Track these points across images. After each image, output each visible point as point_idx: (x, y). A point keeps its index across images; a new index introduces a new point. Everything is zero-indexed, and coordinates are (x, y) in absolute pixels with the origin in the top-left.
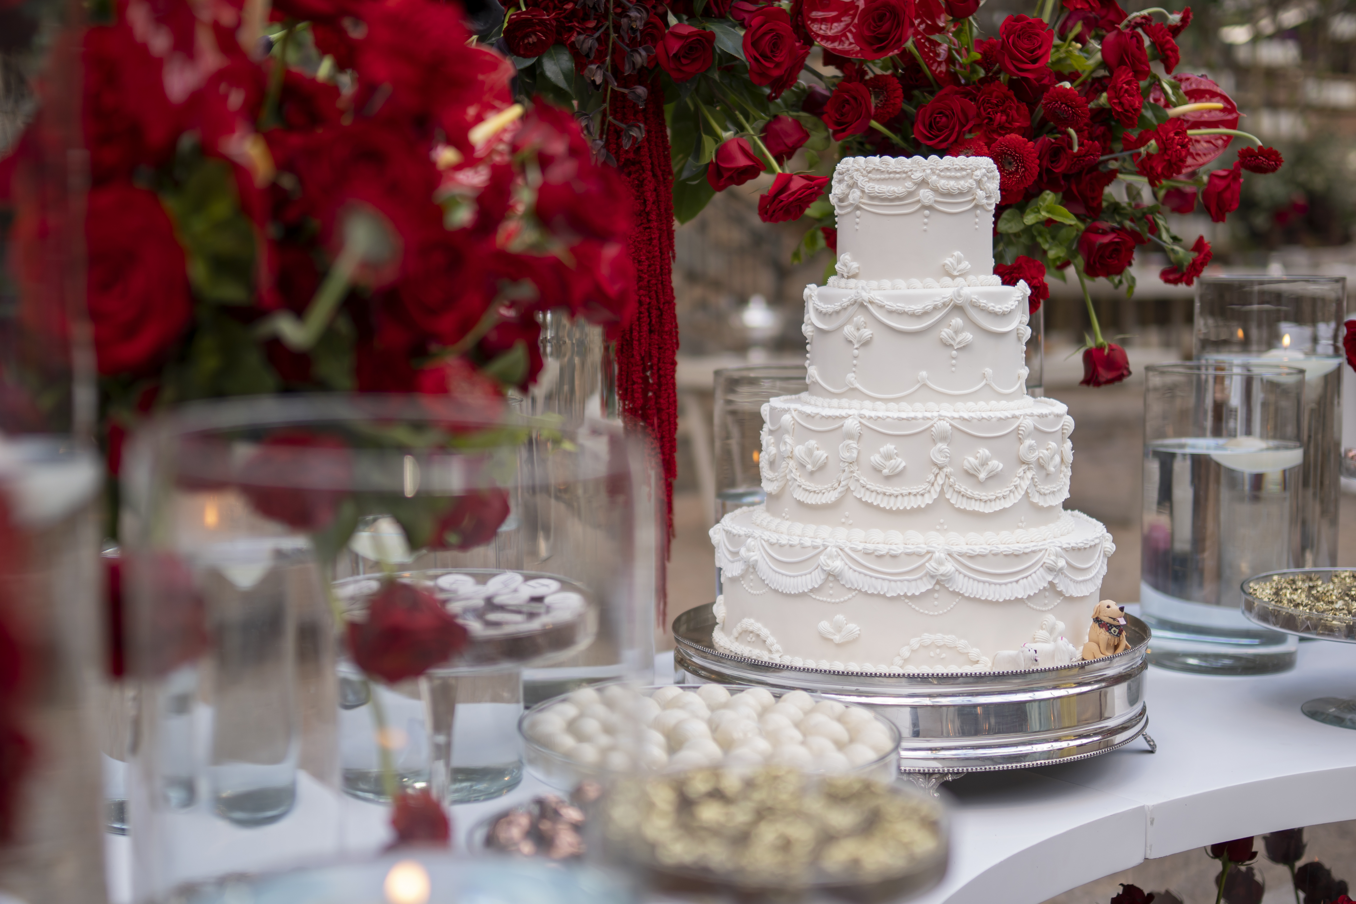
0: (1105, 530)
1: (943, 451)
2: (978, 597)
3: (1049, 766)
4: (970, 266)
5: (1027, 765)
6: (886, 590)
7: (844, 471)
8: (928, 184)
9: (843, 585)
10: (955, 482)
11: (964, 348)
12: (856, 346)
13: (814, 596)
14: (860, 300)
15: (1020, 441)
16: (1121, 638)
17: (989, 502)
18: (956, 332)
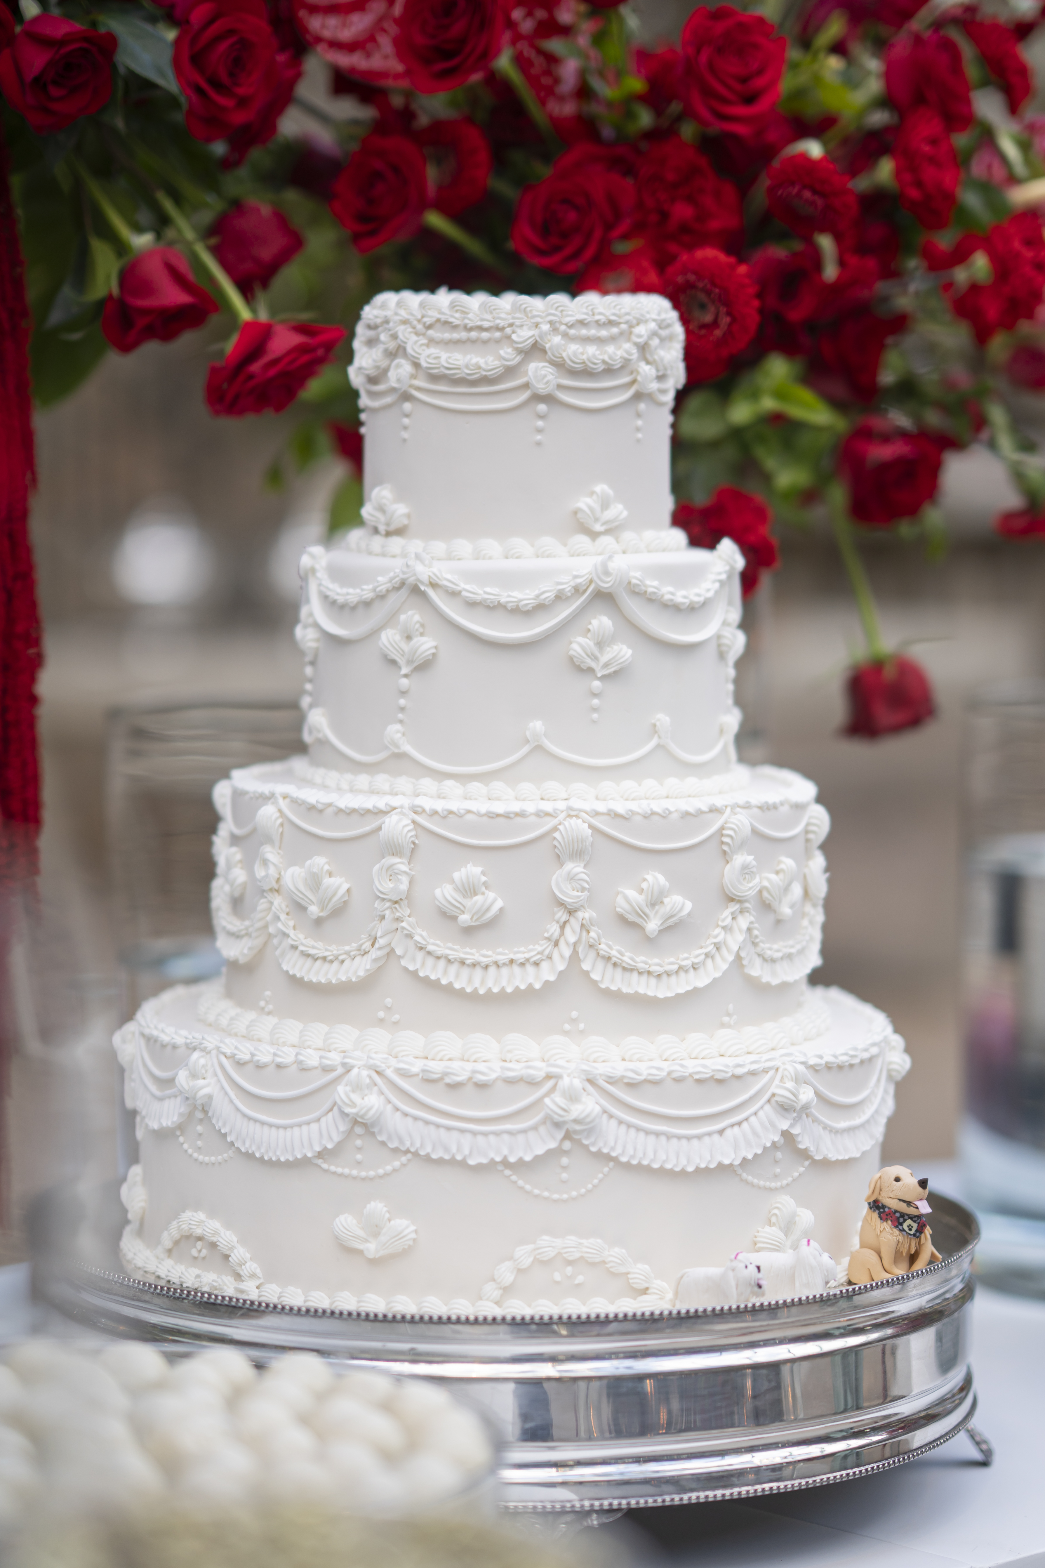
0: (889, 1029)
1: (575, 878)
2: (645, 1162)
3: (786, 1493)
4: (625, 513)
5: (744, 1492)
6: (467, 1152)
7: (383, 918)
8: (544, 351)
9: (383, 1143)
10: (599, 938)
11: (615, 675)
12: (404, 671)
13: (325, 1166)
14: (412, 580)
15: (726, 856)
16: (923, 1241)
17: (665, 976)
18: (601, 644)
